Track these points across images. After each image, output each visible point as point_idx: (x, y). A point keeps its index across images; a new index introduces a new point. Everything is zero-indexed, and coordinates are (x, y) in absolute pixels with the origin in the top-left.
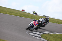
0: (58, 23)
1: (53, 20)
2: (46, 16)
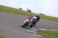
1: (48, 17)
2: (42, 14)
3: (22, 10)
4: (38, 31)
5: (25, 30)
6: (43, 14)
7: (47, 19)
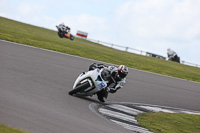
2: (154, 56)
3: (89, 38)
4: (140, 114)
5: (94, 111)
6: (159, 57)
7: (172, 75)
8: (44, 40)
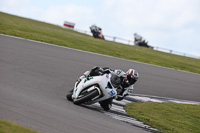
0: (182, 68)
4: (129, 104)
8: (31, 31)
